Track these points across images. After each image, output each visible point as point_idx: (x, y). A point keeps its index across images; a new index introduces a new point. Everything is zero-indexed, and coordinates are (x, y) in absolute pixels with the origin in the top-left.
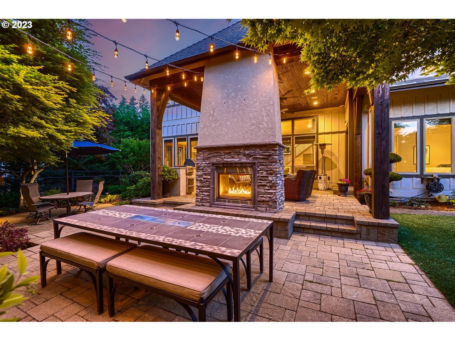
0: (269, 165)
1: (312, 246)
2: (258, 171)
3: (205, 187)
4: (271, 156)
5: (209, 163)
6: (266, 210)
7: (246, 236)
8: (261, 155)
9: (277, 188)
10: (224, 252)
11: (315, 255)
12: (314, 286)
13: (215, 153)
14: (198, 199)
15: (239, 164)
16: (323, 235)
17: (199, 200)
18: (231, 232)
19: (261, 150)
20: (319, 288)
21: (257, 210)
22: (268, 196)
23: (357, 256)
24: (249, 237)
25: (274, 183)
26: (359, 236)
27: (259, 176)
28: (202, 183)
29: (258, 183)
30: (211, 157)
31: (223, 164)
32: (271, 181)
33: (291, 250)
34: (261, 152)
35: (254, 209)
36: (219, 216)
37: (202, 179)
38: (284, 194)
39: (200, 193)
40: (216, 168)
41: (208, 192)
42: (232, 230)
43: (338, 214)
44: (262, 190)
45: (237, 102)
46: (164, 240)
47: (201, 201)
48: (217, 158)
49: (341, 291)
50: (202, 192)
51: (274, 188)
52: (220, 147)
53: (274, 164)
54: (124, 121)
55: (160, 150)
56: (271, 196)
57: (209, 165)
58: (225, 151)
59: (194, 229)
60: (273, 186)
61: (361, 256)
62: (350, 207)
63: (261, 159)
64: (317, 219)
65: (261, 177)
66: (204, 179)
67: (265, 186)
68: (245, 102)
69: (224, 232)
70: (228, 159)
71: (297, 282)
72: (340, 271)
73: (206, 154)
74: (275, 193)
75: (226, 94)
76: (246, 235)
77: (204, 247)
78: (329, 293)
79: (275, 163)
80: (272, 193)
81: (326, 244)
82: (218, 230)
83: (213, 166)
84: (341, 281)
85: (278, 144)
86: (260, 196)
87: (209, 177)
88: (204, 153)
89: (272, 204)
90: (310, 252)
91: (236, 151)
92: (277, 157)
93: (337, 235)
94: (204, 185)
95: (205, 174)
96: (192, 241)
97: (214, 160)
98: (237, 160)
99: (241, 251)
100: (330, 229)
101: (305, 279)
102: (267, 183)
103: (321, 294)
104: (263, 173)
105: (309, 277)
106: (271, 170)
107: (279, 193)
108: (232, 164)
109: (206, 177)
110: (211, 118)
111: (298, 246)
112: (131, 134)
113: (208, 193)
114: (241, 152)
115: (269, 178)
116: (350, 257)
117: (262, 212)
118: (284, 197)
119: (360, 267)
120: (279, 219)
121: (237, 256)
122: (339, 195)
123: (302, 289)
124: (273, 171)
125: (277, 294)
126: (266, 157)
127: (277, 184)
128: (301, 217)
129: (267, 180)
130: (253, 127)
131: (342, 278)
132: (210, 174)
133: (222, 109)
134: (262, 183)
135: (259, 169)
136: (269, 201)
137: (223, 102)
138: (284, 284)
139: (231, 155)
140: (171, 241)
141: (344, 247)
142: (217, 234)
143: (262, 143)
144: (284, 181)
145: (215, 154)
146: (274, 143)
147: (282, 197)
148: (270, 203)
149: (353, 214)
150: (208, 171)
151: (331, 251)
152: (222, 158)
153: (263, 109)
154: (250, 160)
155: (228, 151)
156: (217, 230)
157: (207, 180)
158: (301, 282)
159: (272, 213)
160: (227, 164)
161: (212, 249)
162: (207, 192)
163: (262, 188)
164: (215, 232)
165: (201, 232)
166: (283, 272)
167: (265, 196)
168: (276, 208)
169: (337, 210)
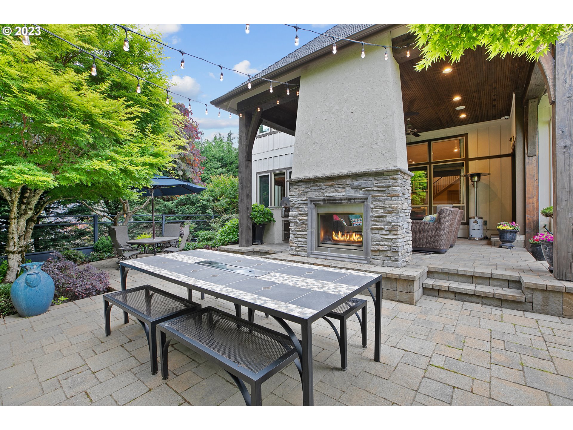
0: (387, 200)
1: (448, 317)
2: (372, 208)
3: (302, 231)
4: (390, 187)
5: (307, 200)
6: (383, 263)
7: (333, 293)
8: (375, 186)
9: (400, 232)
10: (292, 310)
11: (453, 328)
12: (443, 375)
13: (314, 186)
14: (293, 246)
15: (345, 200)
16: (469, 302)
17: (294, 248)
18: (314, 286)
19: (375, 179)
20: (452, 379)
21: (370, 263)
22: (386, 243)
23: (524, 336)
24: (337, 294)
25: (395, 225)
26: (529, 306)
27: (372, 216)
28: (297, 226)
29: (372, 225)
30: (308, 192)
31: (324, 200)
32: (391, 223)
33: (416, 320)
34: (375, 182)
35: (366, 262)
36: (307, 266)
37: (298, 221)
38: (411, 242)
39: (295, 239)
40: (316, 206)
41: (305, 238)
42: (316, 284)
43: (495, 272)
44: (378, 236)
45: (343, 117)
46: (221, 290)
47: (296, 249)
48: (317, 193)
49: (490, 388)
50: (298, 238)
51: (395, 233)
52: (320, 178)
53: (394, 198)
54: (217, 156)
55: (248, 186)
56: (390, 244)
57: (306, 202)
58: (327, 184)
59: (266, 280)
60: (393, 229)
61: (531, 337)
62: (517, 264)
63: (376, 192)
64: (460, 279)
65: (375, 217)
66: (300, 220)
67: (382, 229)
68: (352, 115)
69: (304, 286)
70: (330, 193)
71: (417, 365)
72: (491, 357)
73: (301, 188)
74: (396, 239)
75: (328, 108)
76: (333, 291)
77: (267, 303)
78: (468, 388)
79: (396, 197)
80: (392, 239)
81: (472, 315)
82: (297, 282)
83: (311, 204)
84: (490, 372)
85: (399, 170)
86: (375, 243)
87: (306, 218)
88: (300, 187)
89: (392, 254)
90: (445, 324)
91: (342, 182)
92: (398, 188)
93: (492, 302)
94: (299, 228)
95: (301, 214)
96: (255, 294)
97: (312, 195)
98: (341, 194)
99: (316, 312)
100: (481, 294)
101: (431, 363)
102: (384, 225)
103: (454, 387)
104: (378, 211)
105: (437, 360)
106: (390, 207)
107: (402, 240)
108: (336, 200)
109: (301, 218)
110: (308, 140)
111: (428, 314)
112: (224, 170)
113: (305, 240)
114: (348, 183)
115: (388, 218)
116: (511, 337)
117: (377, 265)
118: (412, 246)
119: (528, 354)
120: (400, 275)
121: (307, 318)
122: (501, 247)
123: (424, 377)
124: (392, 208)
125: (384, 380)
126: (382, 189)
127: (400, 226)
128: (435, 275)
129: (384, 222)
130: (365, 148)
131: (493, 367)
132: (307, 214)
133: (323, 128)
134: (377, 225)
135: (373, 206)
136: (388, 250)
137: (323, 119)
138: (396, 367)
139: (334, 188)
140: (229, 292)
141: (502, 321)
142: (293, 288)
143: (376, 170)
144: (411, 224)
145: (314, 188)
146: (393, 168)
147: (407, 246)
148: (389, 254)
149: (521, 273)
150: (305, 210)
151: (480, 325)
152: (322, 193)
153: (378, 123)
154: (360, 194)
155: (330, 183)
156: (295, 283)
157: (304, 222)
158: (424, 367)
159: (391, 268)
160: (329, 200)
161: (277, 306)
162: (303, 238)
163: (377, 232)
164: (292, 285)
165: (273, 283)
166: (398, 350)
167: (382, 243)
168: (397, 260)
169: (495, 267)
